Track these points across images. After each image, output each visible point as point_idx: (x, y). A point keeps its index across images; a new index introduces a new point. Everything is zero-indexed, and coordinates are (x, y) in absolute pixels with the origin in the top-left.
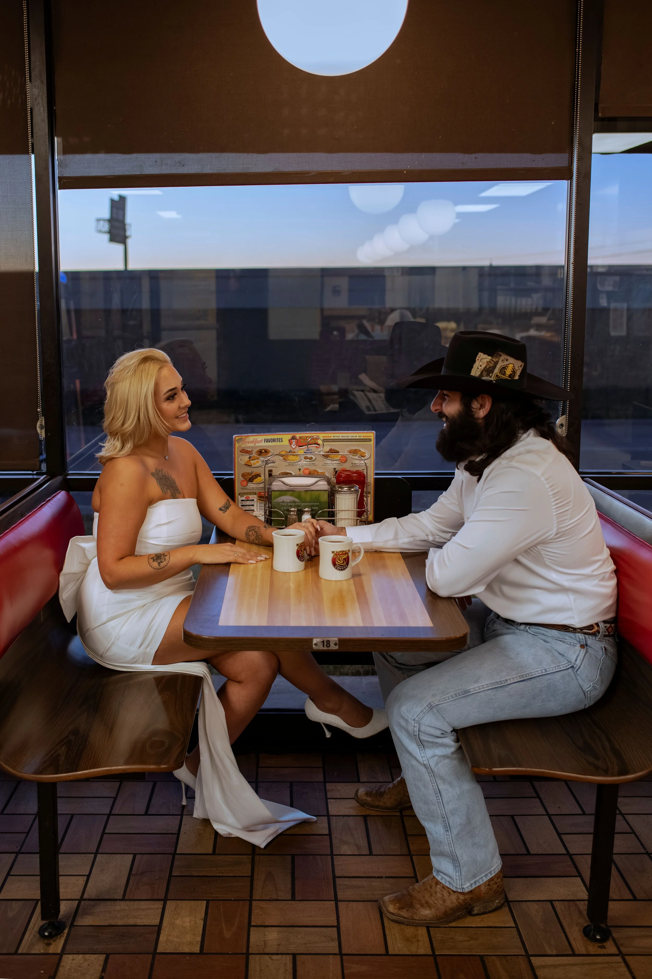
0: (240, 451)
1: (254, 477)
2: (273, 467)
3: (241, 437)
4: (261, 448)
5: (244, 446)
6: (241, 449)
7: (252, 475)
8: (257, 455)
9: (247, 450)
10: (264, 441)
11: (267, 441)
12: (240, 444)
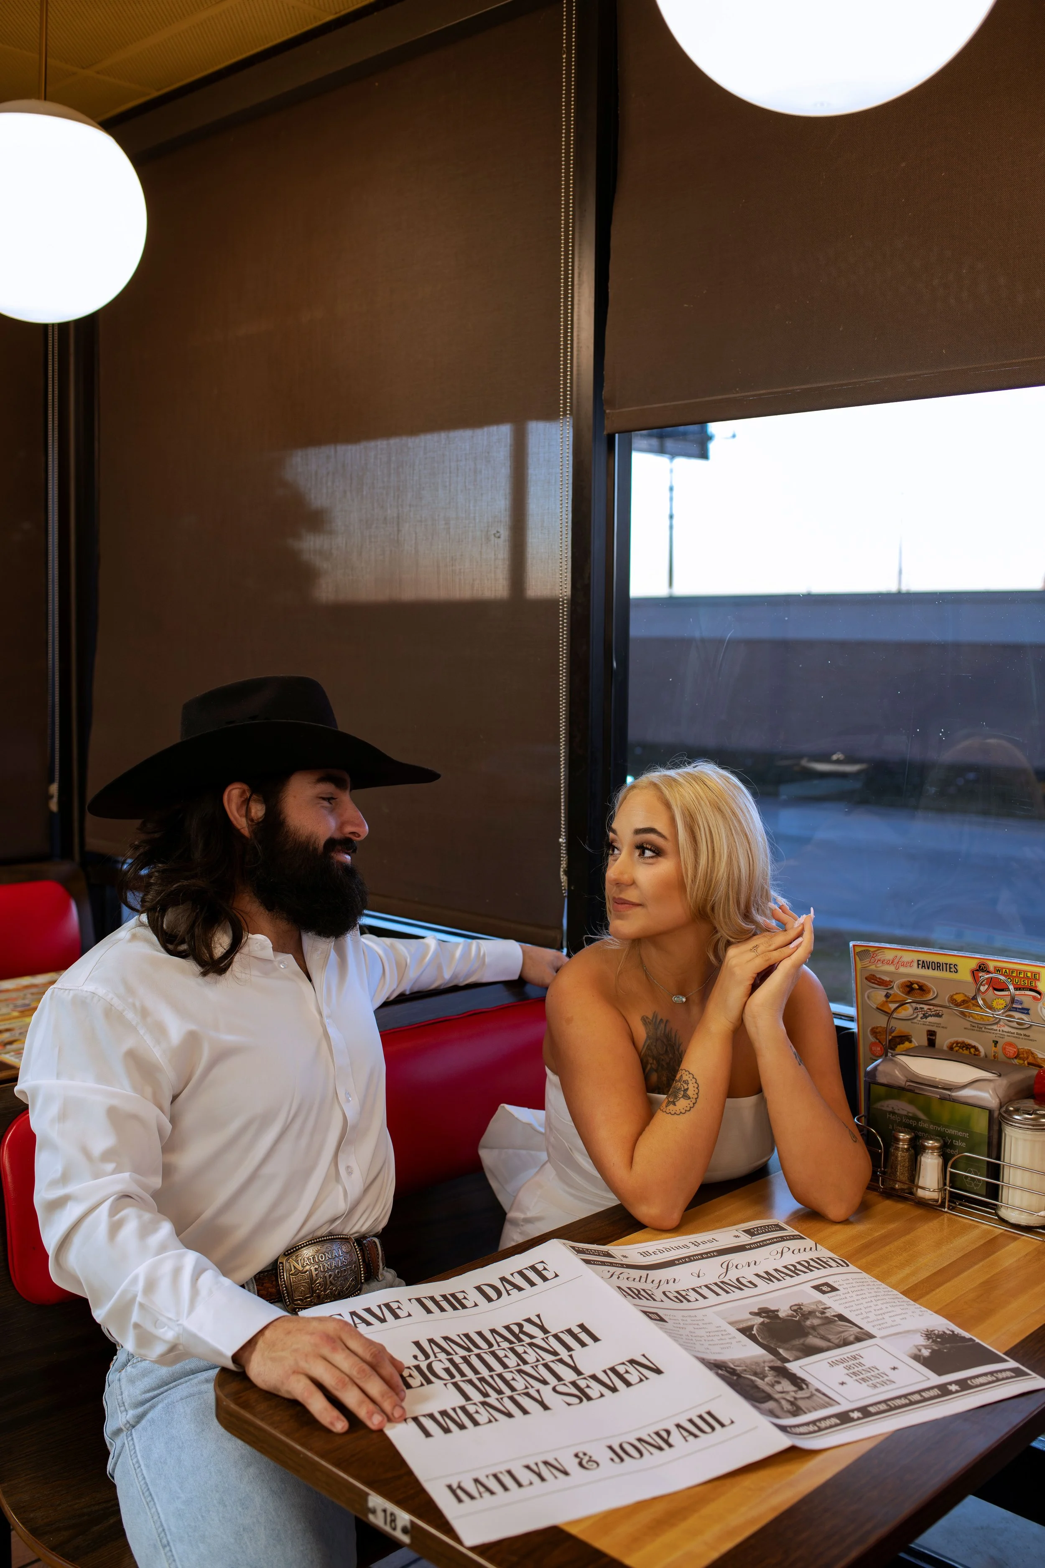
0: (866, 978)
1: (898, 1040)
2: (938, 1025)
3: (867, 948)
4: (912, 980)
5: (873, 967)
6: (867, 974)
7: (893, 1035)
8: (903, 993)
9: (880, 978)
10: (915, 964)
11: (924, 965)
12: (866, 962)
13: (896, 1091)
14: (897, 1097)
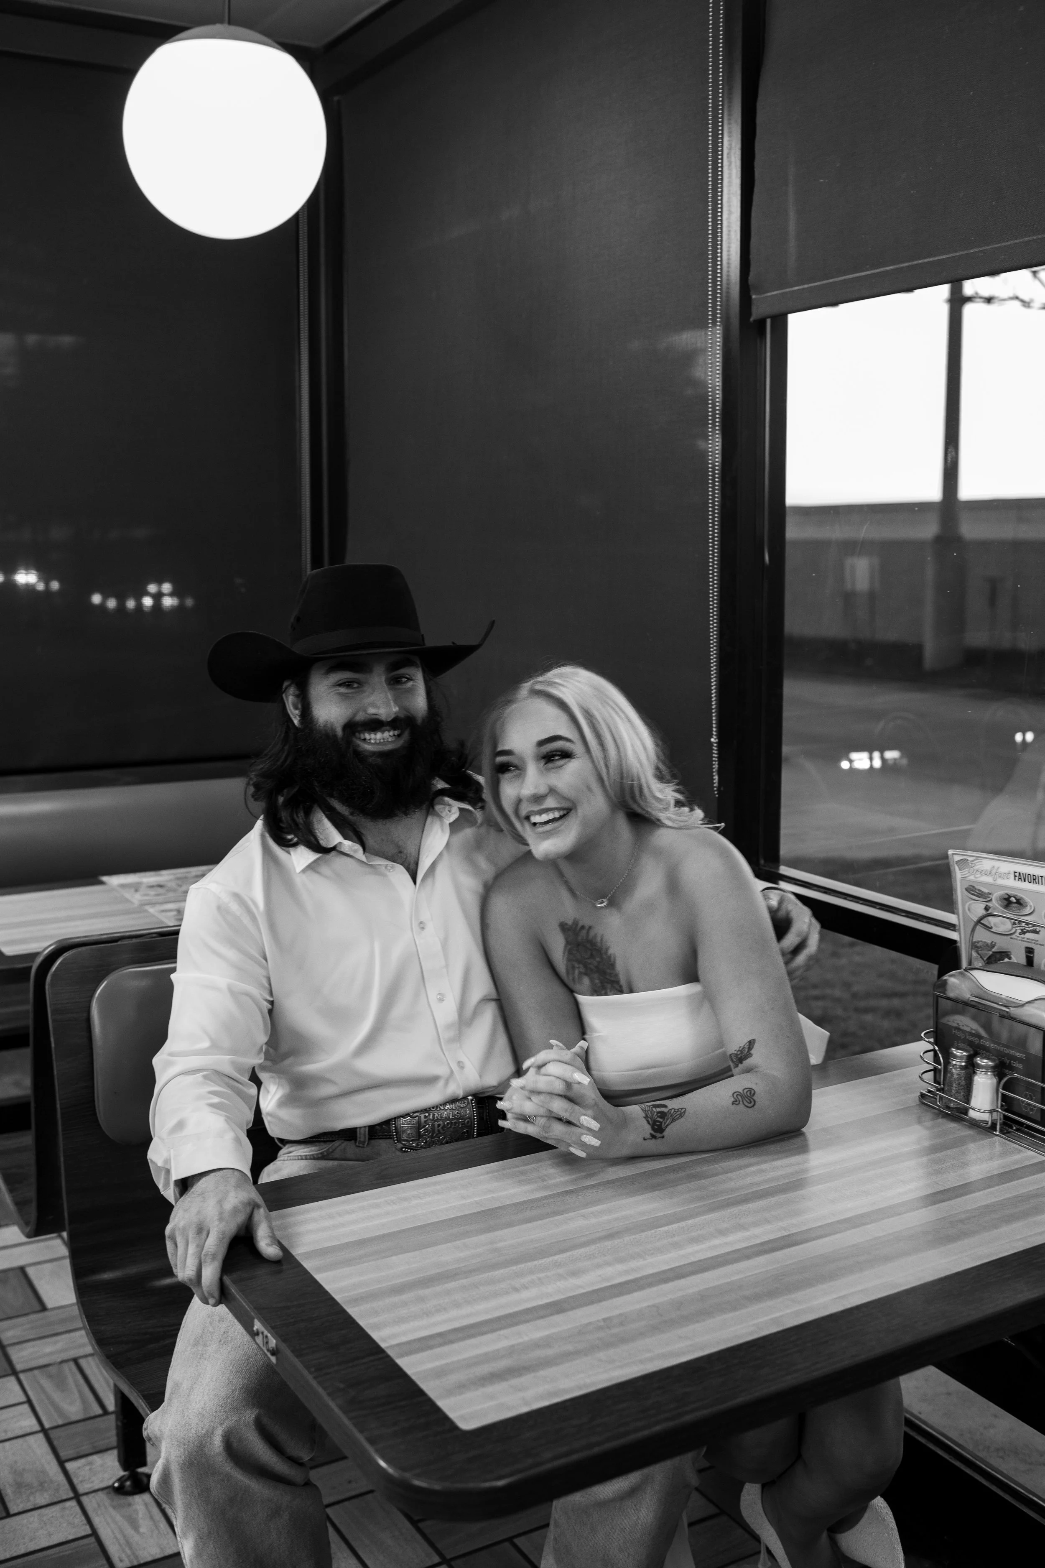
0: (966, 889)
1: (998, 956)
2: (1036, 942)
3: (965, 857)
4: (1009, 892)
5: (972, 878)
6: (966, 886)
7: (993, 950)
8: (1001, 906)
9: (979, 890)
10: (1012, 876)
11: (1020, 877)
12: (965, 871)
13: (962, 1006)
14: (961, 1013)
